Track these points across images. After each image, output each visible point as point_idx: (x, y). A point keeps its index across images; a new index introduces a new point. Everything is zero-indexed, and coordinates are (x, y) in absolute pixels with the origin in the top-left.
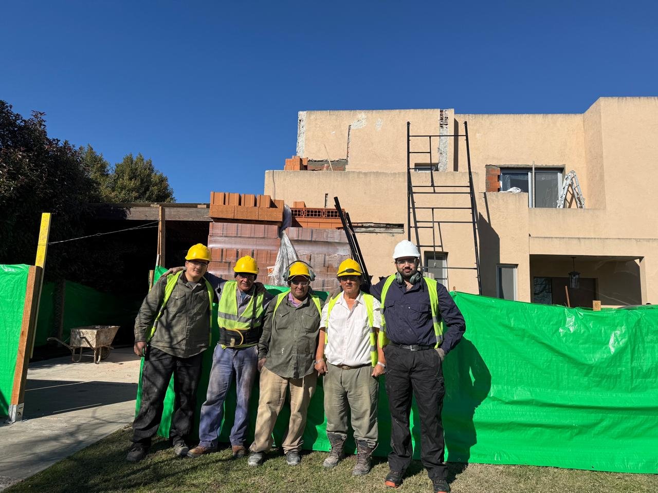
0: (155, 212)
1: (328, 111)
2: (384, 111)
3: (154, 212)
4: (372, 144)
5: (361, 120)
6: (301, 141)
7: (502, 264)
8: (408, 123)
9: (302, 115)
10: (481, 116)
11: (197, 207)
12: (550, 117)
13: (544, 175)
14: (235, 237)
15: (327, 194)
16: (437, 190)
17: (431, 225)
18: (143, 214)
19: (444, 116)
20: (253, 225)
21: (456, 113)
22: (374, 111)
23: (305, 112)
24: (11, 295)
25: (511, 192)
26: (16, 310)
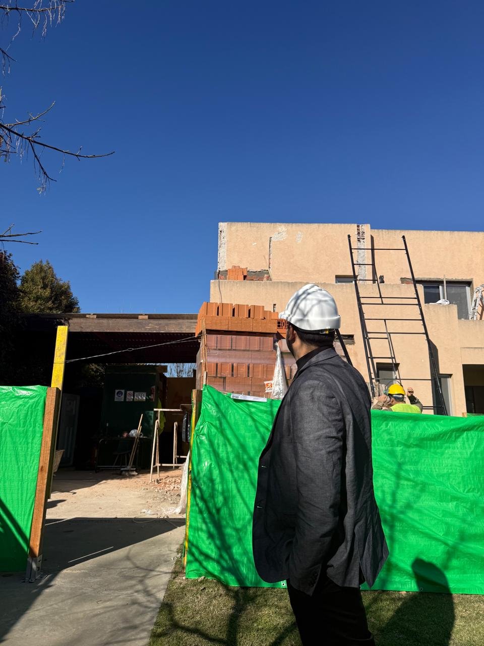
0: (92, 323)
1: (249, 223)
2: (304, 224)
3: (90, 324)
4: (294, 256)
5: (281, 232)
6: (222, 252)
7: (441, 374)
8: (349, 236)
9: (222, 226)
10: (393, 231)
11: (138, 318)
12: (456, 234)
13: (454, 289)
14: (229, 350)
15: (275, 305)
16: (385, 301)
17: (385, 336)
18: (77, 326)
19: (361, 230)
20: (248, 337)
21: (372, 228)
22: (294, 224)
23: (226, 224)
24: (25, 423)
25: (440, 304)
26: (30, 441)
